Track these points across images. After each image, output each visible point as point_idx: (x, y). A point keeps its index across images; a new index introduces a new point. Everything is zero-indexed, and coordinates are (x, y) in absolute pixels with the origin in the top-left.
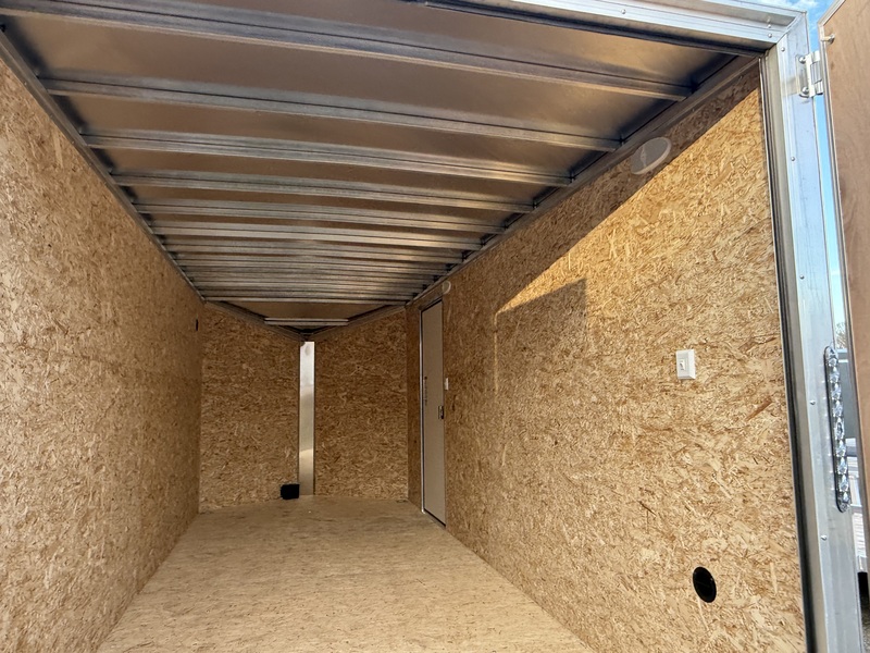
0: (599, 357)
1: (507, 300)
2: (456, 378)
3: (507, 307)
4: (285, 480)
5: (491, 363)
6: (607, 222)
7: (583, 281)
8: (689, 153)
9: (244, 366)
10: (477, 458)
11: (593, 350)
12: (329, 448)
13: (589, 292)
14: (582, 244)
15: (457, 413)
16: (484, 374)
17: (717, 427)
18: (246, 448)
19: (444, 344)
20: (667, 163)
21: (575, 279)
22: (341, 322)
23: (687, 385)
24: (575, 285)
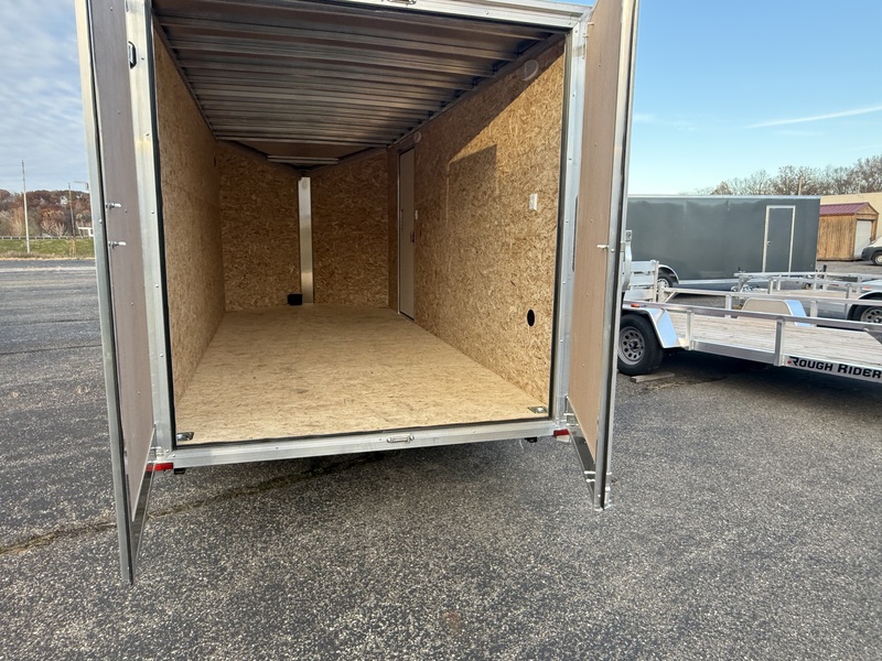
0: (500, 197)
1: (456, 153)
2: (423, 210)
3: (455, 159)
4: (290, 291)
5: (445, 199)
6: (508, 108)
7: (495, 146)
8: (545, 75)
9: (254, 197)
10: (434, 269)
11: (497, 192)
12: (325, 267)
13: (498, 154)
14: (496, 120)
15: (423, 237)
16: (440, 208)
17: (542, 236)
18: (259, 264)
19: (416, 184)
20: (536, 77)
21: (492, 144)
22: (332, 161)
23: (533, 214)
24: (491, 148)
